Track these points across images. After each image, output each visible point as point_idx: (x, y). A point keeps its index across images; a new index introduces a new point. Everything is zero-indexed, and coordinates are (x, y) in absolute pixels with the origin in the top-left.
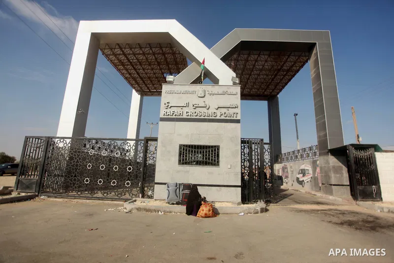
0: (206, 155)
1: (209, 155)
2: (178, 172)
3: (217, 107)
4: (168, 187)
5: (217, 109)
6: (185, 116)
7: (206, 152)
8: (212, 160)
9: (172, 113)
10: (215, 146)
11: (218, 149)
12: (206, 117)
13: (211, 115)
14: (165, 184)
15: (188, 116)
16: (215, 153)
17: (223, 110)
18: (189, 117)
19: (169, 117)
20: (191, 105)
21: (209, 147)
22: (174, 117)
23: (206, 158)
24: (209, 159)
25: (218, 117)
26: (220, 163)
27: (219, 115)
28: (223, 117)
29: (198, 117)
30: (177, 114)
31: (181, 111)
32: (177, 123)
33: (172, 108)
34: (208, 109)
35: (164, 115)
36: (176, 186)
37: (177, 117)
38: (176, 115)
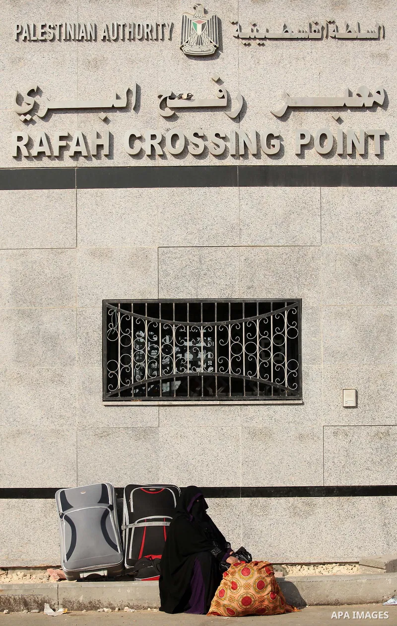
0: (237, 349)
1: (251, 348)
2: (104, 434)
3: (281, 108)
4: (66, 506)
5: (284, 118)
6: (122, 158)
7: (236, 333)
8: (265, 370)
9: (56, 144)
10: (279, 305)
11: (295, 318)
12: (229, 161)
13: (253, 149)
14: (47, 493)
15: (138, 156)
16: (279, 338)
17: (315, 124)
18: (145, 162)
19: (45, 163)
20: (150, 102)
21: (251, 308)
22: (68, 162)
23: (236, 364)
24: (251, 366)
25: (290, 159)
26: (308, 385)
27: (292, 146)
28: (312, 159)
29: (189, 161)
30: (82, 148)
31: (104, 129)
32: (88, 195)
33: (55, 117)
34: (238, 118)
35: (18, 156)
36: (104, 499)
37: (82, 163)
38: (77, 154)
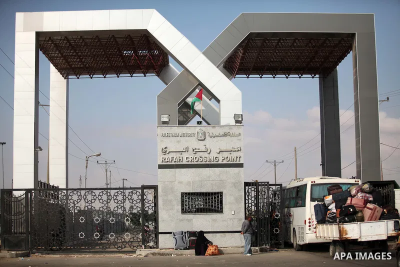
0: (209, 202)
1: (212, 202)
2: (181, 220)
3: (218, 151)
4: (174, 235)
5: (219, 153)
6: (185, 162)
7: (209, 199)
8: (215, 207)
9: (171, 159)
10: (218, 193)
11: (222, 196)
12: (207, 163)
13: (212, 160)
14: (170, 233)
15: (188, 162)
16: (218, 200)
17: (226, 155)
18: (189, 163)
19: (168, 163)
20: (190, 150)
21: (212, 194)
22: (173, 163)
23: (209, 206)
24: (212, 206)
25: (220, 162)
26: (224, 210)
27: (221, 159)
28: (225, 162)
29: (199, 163)
30: (176, 160)
31: (180, 155)
32: (177, 170)
33: (170, 153)
34: (209, 153)
35: (163, 162)
36: (182, 234)
37: (176, 163)
38: (175, 161)
